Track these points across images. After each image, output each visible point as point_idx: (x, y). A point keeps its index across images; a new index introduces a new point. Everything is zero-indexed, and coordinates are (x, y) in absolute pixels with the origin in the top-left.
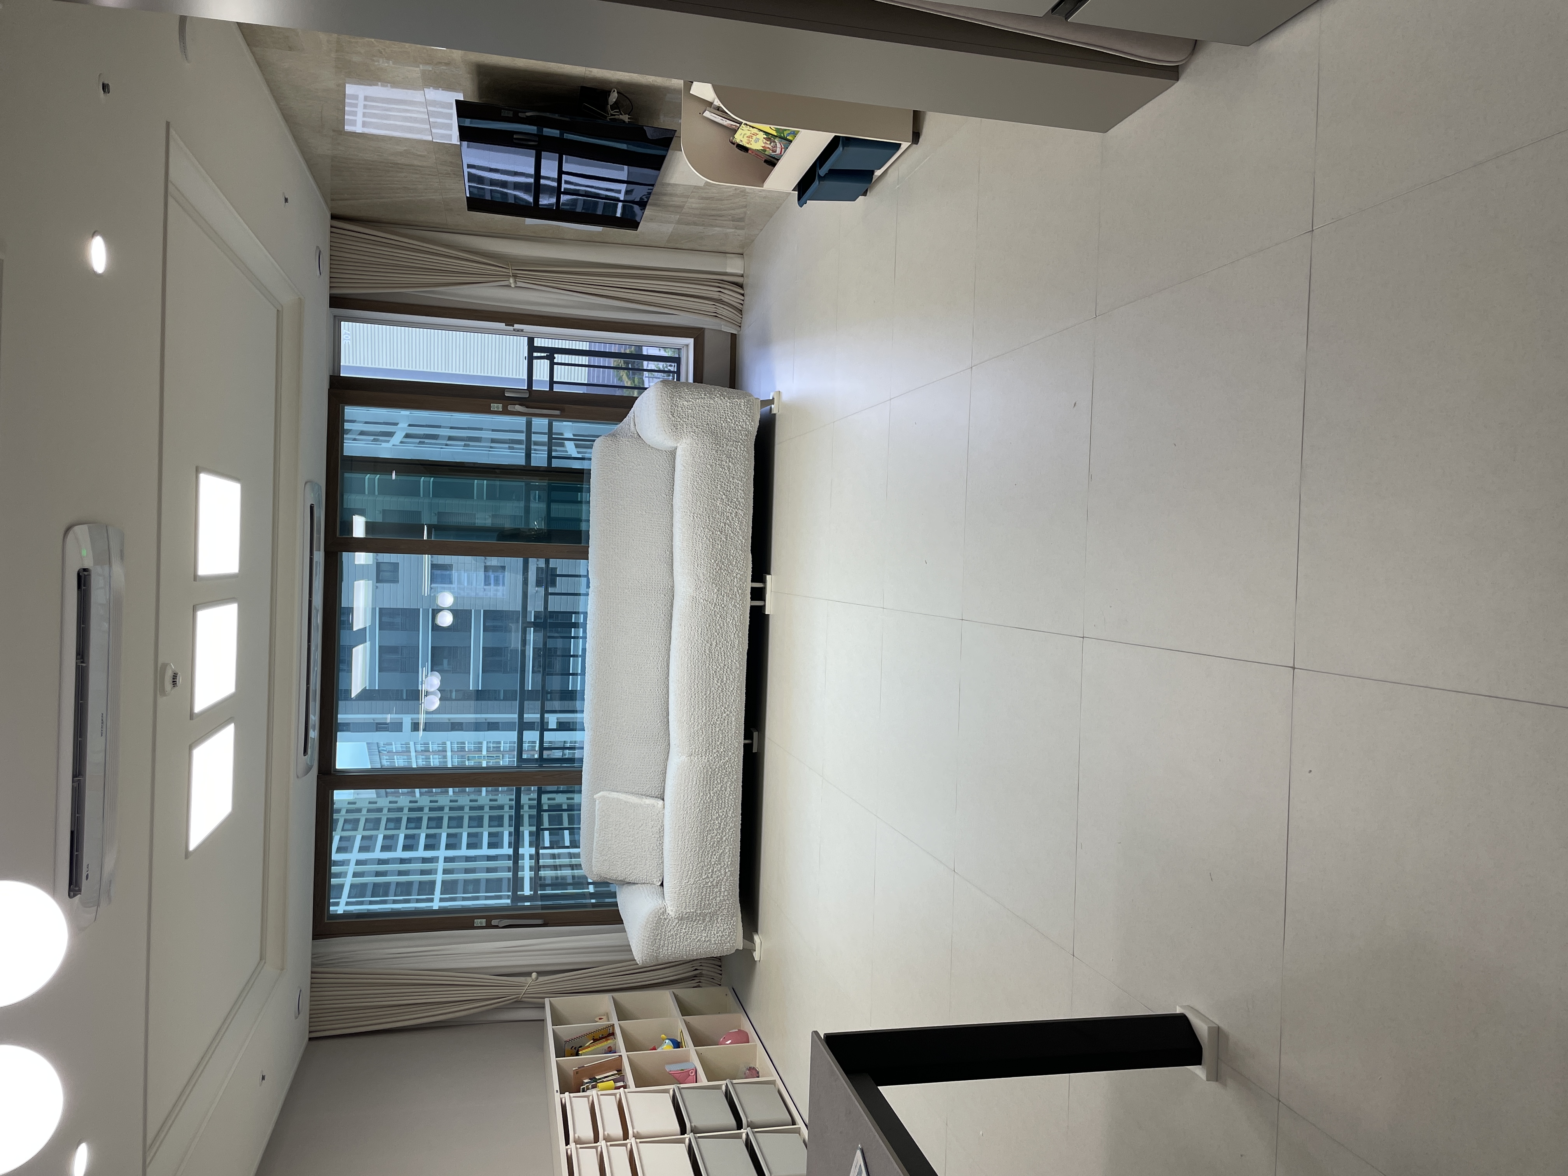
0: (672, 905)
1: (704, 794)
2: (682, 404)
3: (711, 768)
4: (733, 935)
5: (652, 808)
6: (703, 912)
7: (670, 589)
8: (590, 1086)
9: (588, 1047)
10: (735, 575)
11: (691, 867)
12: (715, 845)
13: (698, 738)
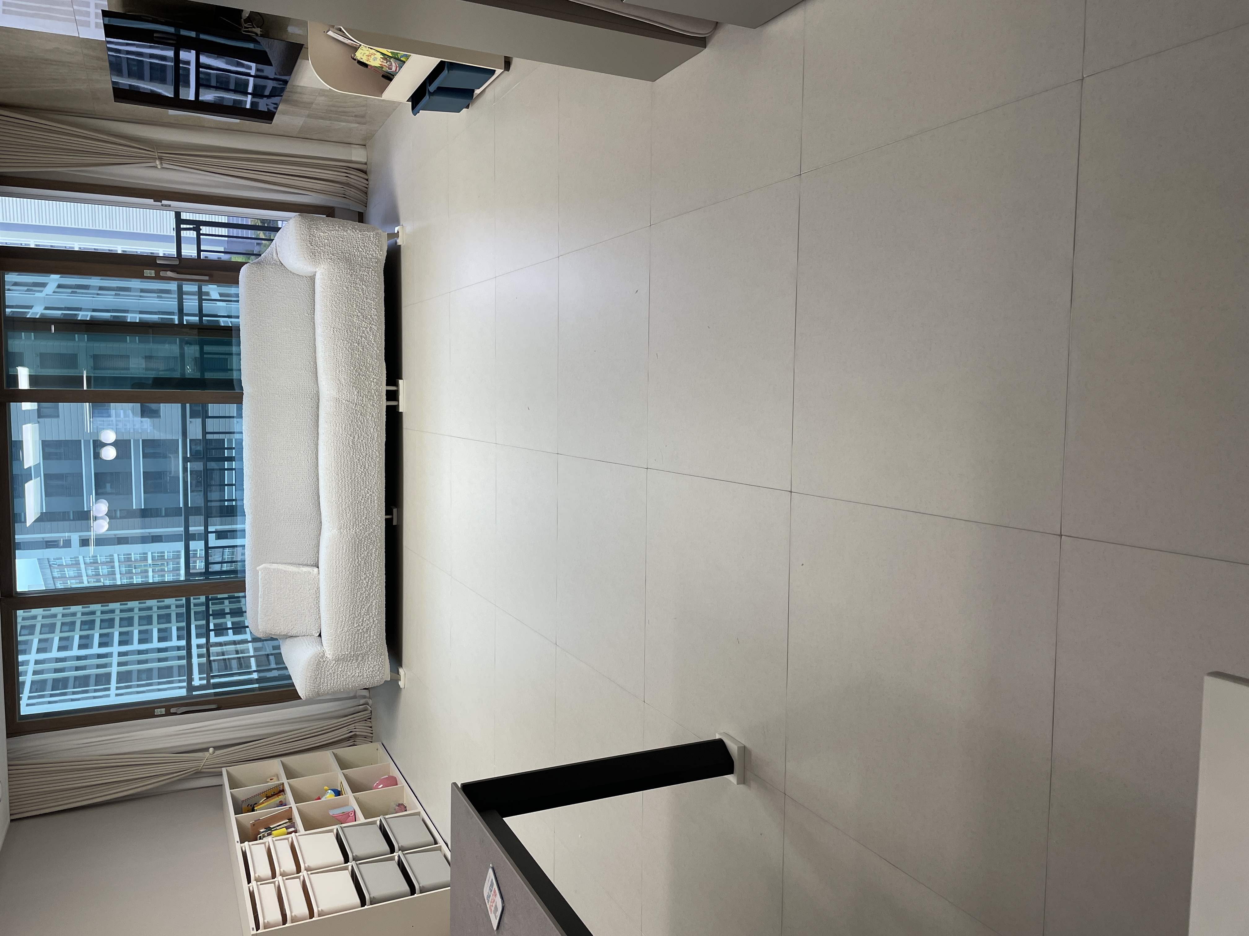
0: (329, 650)
1: (353, 559)
2: (319, 235)
3: (358, 538)
4: (381, 670)
5: (308, 574)
6: (356, 653)
7: (315, 393)
8: (266, 834)
9: (263, 803)
10: (372, 379)
11: (344, 619)
12: (364, 600)
13: (346, 515)
